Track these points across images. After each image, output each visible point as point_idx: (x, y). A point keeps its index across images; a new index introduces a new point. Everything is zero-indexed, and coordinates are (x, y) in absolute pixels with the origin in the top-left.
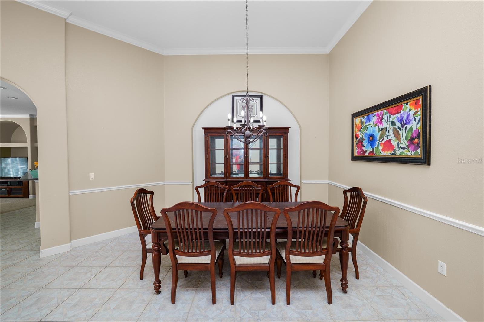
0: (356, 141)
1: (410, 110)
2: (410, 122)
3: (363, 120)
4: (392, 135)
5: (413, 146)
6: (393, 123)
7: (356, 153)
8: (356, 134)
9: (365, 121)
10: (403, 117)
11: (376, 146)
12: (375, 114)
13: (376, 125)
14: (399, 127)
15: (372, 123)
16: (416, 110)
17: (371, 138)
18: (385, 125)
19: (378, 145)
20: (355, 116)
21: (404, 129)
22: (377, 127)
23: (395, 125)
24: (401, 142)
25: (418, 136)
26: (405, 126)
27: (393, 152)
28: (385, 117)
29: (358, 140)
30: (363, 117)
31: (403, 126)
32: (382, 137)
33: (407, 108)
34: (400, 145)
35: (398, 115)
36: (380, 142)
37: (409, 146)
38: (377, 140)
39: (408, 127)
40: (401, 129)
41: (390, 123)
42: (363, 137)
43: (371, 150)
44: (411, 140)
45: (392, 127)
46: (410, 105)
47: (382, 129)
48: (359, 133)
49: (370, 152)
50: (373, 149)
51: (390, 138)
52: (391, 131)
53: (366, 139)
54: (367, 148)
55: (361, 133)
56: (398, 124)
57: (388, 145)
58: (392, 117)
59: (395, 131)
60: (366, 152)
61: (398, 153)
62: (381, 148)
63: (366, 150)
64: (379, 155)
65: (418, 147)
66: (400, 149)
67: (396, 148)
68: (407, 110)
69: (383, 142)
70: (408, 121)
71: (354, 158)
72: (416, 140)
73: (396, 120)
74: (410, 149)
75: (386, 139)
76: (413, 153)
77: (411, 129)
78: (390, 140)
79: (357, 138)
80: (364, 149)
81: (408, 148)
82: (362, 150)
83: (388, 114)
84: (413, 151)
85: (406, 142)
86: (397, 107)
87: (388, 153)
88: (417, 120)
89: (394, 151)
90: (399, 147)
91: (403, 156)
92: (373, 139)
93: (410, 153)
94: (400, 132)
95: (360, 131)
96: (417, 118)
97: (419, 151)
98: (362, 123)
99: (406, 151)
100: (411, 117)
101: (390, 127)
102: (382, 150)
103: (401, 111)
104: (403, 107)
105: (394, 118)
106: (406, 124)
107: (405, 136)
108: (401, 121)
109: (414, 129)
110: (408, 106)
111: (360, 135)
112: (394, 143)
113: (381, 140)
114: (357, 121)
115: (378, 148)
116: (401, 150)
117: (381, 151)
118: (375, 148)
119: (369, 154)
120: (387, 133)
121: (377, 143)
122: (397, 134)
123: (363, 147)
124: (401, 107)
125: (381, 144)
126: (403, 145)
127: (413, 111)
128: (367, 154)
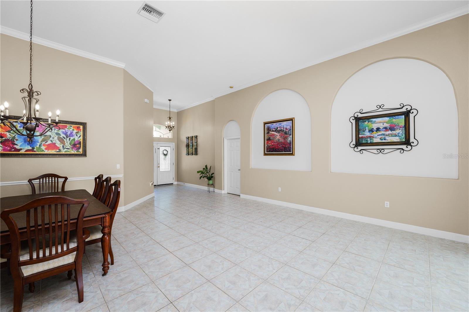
1: (73, 130)
2: (73, 136)
3: (15, 124)
4: (57, 141)
5: (76, 148)
6: (58, 134)
9: (19, 125)
10: (67, 132)
11: (38, 146)
14: (63, 137)
16: (78, 131)
17: (29, 140)
18: (48, 133)
19: (40, 146)
21: (68, 139)
23: (61, 135)
24: (66, 145)
25: (79, 143)
26: (69, 137)
27: (58, 151)
29: (5, 139)
31: (67, 137)
33: (71, 128)
34: (65, 147)
35: (64, 130)
36: (42, 144)
37: (72, 148)
38: (38, 142)
39: (72, 138)
40: (66, 138)
41: (55, 133)
42: (14, 137)
43: (30, 148)
44: (74, 145)
45: (57, 136)
46: (73, 127)
48: (7, 133)
49: (28, 150)
50: (33, 148)
51: (54, 142)
52: (56, 138)
53: (21, 140)
55: (10, 134)
57: (52, 146)
58: (57, 130)
59: (60, 139)
60: (21, 149)
61: (63, 152)
62: (43, 147)
63: (22, 148)
64: (42, 153)
65: (79, 148)
66: (64, 149)
67: (61, 148)
68: (71, 130)
69: (47, 144)
70: (71, 135)
72: (78, 145)
73: (60, 133)
74: (73, 149)
75: (49, 142)
76: (75, 151)
77: (74, 139)
78: (55, 143)
79: (2, 137)
80: (18, 147)
81: (72, 149)
82: (13, 148)
84: (76, 150)
85: (70, 146)
86: (62, 126)
87: (52, 152)
88: (78, 136)
89: (60, 150)
91: (67, 153)
93: (73, 152)
94: (65, 140)
96: (79, 135)
97: (81, 150)
99: (70, 150)
100: (74, 133)
101: (54, 135)
102: (46, 149)
103: (66, 129)
104: (68, 127)
106: (70, 136)
107: (69, 142)
108: (66, 134)
109: (76, 140)
110: (72, 128)
112: (58, 144)
113: (44, 142)
115: (40, 148)
116: (66, 150)
117: (44, 149)
118: (35, 147)
119: (26, 151)
120: (51, 139)
121: (38, 144)
122: (61, 140)
123: (15, 146)
124: (66, 127)
125: (44, 145)
126: (68, 147)
127: (75, 131)
128: (22, 152)
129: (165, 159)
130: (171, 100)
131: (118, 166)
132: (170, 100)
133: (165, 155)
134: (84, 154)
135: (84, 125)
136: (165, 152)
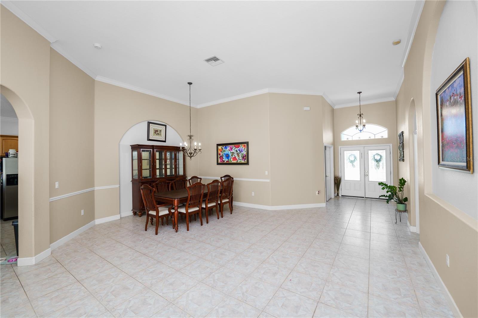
0: (219, 156)
3: (223, 148)
4: (237, 155)
6: (237, 151)
7: (219, 161)
8: (219, 153)
9: (224, 148)
12: (229, 146)
13: (229, 151)
15: (227, 149)
17: (227, 156)
18: (233, 151)
19: (231, 159)
20: (218, 145)
22: (230, 151)
25: (245, 156)
28: (233, 148)
30: (223, 147)
31: (240, 152)
32: (232, 155)
35: (239, 148)
37: (242, 159)
39: (242, 153)
42: (223, 155)
43: (228, 160)
44: (243, 157)
47: (232, 153)
48: (221, 153)
49: (227, 161)
51: (235, 156)
52: (236, 154)
53: (225, 156)
54: (225, 160)
56: (239, 152)
57: (235, 158)
58: (236, 149)
60: (225, 161)
61: (239, 161)
62: (232, 159)
64: (231, 162)
65: (245, 159)
67: (238, 160)
68: (242, 147)
70: (242, 151)
71: (218, 164)
72: (245, 157)
73: (237, 150)
75: (234, 156)
77: (243, 153)
79: (220, 155)
80: (224, 160)
82: (223, 160)
83: (235, 148)
87: (235, 162)
89: (237, 161)
90: (239, 160)
91: (241, 162)
92: (228, 156)
93: (243, 162)
95: (221, 152)
96: (245, 151)
97: (246, 161)
98: (222, 149)
100: (243, 150)
101: (235, 152)
102: (233, 160)
105: (237, 149)
107: (241, 156)
108: (239, 151)
109: (244, 154)
111: (221, 154)
112: (237, 158)
114: (220, 147)
115: (230, 160)
116: (240, 160)
119: (226, 162)
120: (234, 154)
121: (230, 157)
122: (238, 154)
123: (223, 159)
124: (239, 146)
125: (232, 158)
126: (240, 159)
127: (243, 148)
128: (225, 162)
129: (378, 166)
130: (361, 92)
131: (267, 173)
132: (359, 93)
133: (378, 161)
134: (247, 163)
135: (247, 143)
136: (378, 158)
